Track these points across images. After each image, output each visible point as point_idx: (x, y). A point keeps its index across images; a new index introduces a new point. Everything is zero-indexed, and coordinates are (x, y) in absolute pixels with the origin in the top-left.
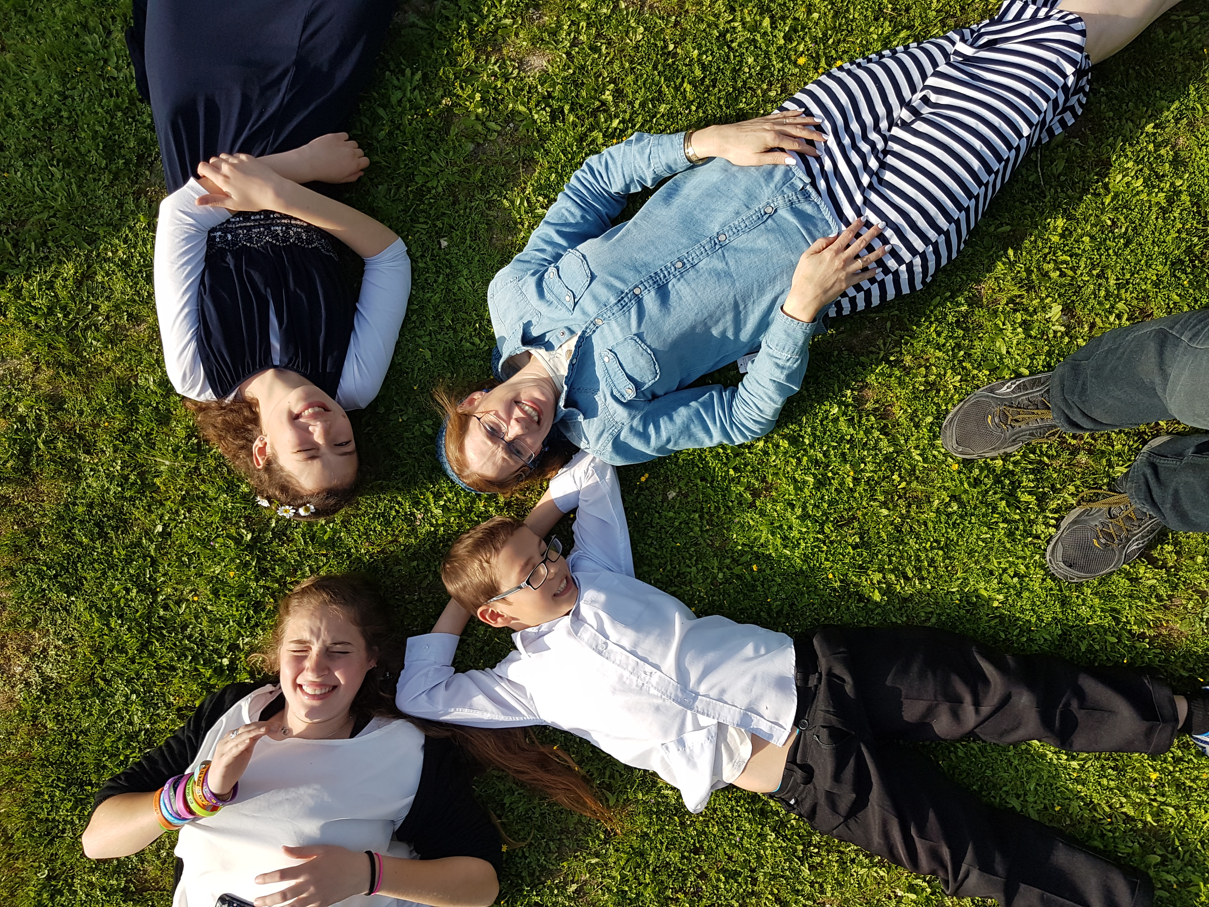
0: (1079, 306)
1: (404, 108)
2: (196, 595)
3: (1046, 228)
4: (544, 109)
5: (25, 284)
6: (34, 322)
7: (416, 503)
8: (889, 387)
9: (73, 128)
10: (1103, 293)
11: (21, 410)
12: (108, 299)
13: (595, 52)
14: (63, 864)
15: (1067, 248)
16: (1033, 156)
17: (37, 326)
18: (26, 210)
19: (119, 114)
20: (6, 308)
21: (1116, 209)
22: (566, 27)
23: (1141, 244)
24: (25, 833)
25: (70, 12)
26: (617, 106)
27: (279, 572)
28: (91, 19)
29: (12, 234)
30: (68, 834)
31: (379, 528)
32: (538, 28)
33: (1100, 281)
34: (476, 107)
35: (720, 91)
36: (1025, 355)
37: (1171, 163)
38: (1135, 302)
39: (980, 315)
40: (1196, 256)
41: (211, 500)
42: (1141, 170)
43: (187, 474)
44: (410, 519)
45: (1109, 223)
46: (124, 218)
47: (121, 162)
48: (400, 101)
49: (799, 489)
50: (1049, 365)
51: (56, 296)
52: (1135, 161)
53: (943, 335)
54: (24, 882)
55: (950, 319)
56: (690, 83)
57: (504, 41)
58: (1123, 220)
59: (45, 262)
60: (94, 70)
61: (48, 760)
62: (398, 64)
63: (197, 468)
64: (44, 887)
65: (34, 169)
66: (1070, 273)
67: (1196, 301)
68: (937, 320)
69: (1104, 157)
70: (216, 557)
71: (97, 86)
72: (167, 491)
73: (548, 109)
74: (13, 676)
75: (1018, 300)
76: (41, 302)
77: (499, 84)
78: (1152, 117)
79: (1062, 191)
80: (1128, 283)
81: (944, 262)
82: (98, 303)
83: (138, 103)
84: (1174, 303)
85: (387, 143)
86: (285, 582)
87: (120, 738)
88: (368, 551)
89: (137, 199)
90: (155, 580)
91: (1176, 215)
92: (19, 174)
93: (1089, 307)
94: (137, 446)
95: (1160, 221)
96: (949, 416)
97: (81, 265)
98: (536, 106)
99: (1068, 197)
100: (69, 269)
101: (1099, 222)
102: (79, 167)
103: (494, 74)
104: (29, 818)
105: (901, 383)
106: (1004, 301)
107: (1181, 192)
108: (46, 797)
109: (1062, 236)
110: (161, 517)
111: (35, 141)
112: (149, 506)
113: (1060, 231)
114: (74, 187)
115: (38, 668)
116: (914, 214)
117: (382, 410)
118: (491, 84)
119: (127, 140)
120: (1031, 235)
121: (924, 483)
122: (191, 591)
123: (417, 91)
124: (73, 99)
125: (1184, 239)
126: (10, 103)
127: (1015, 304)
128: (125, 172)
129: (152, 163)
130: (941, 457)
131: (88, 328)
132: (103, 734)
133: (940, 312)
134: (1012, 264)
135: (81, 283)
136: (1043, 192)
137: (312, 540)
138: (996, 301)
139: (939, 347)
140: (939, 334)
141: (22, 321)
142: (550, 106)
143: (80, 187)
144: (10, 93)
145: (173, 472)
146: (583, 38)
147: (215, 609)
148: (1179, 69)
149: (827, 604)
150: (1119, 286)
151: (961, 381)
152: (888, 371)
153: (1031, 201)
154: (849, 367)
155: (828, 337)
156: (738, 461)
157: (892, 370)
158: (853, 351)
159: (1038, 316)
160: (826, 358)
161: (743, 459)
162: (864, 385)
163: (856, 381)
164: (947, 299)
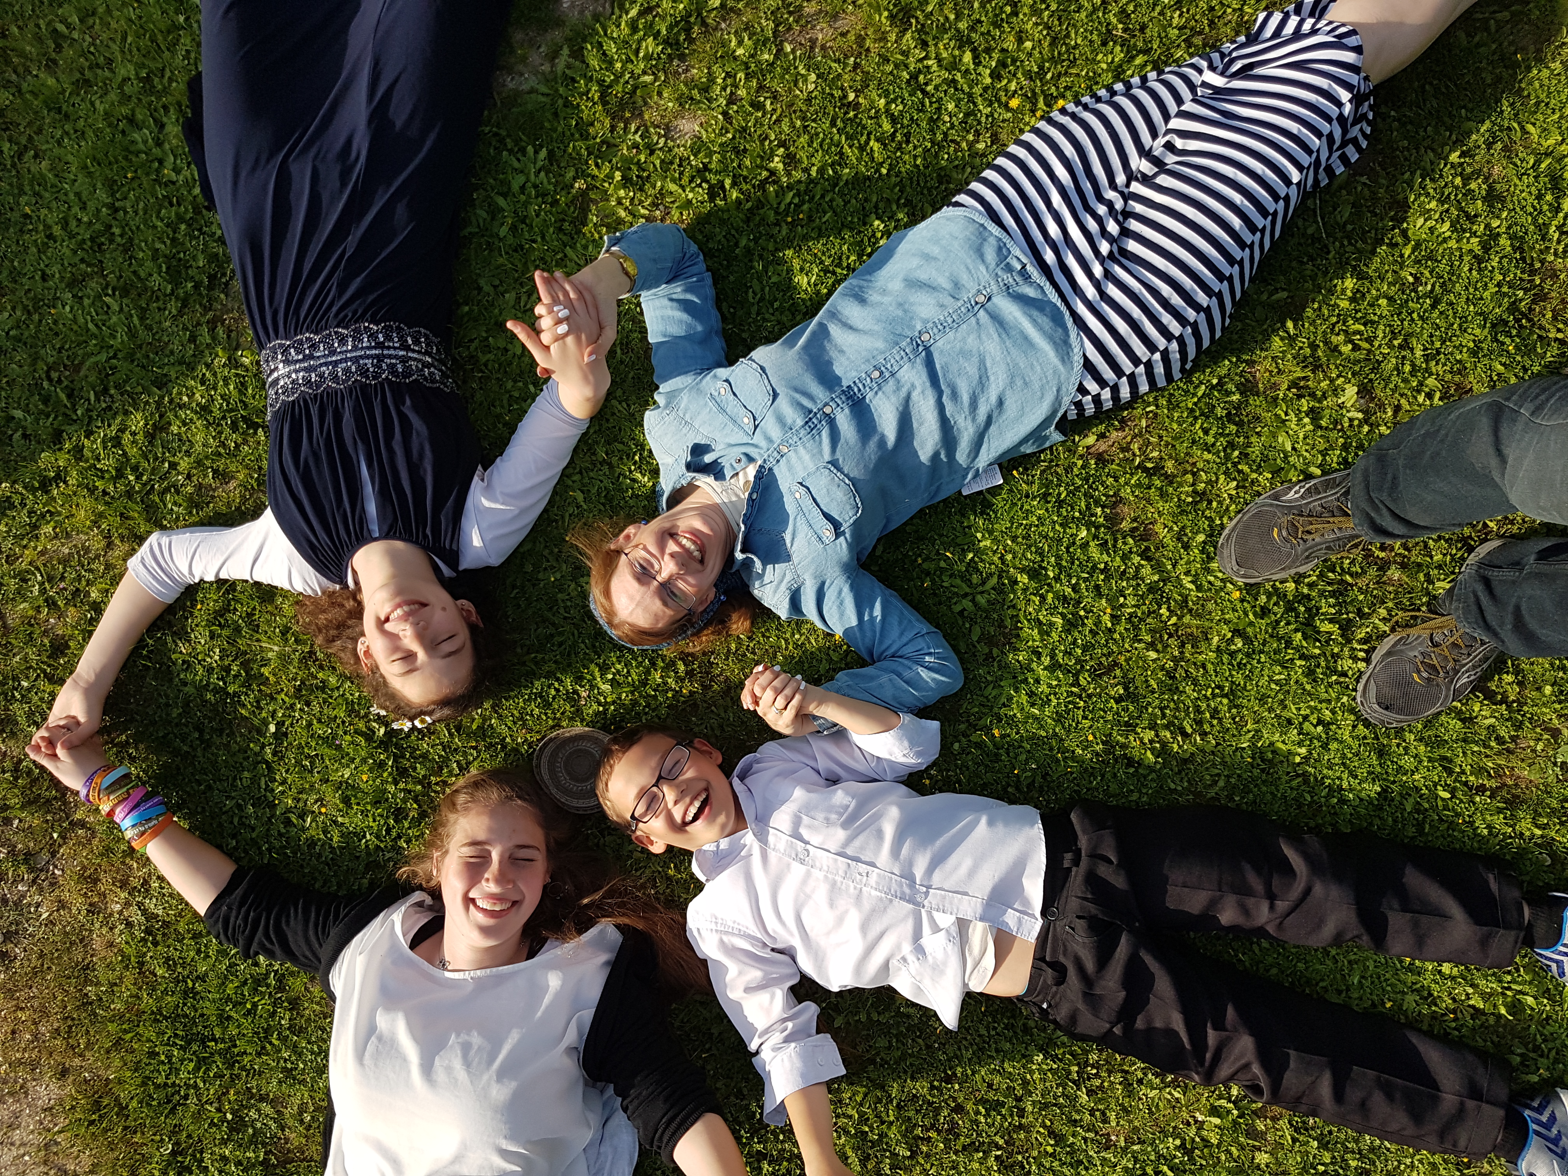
0: (1378, 386)
1: (529, 196)
2: (322, 805)
3: (1331, 291)
4: (700, 186)
5: (86, 442)
6: (101, 488)
7: (579, 679)
9: (128, 248)
10: (1407, 368)
11: (94, 595)
12: (188, 453)
13: (758, 110)
14: (189, 1136)
15: (1359, 315)
16: (1309, 202)
17: (105, 493)
18: (80, 352)
19: (183, 227)
20: (67, 473)
21: (1419, 262)
22: (719, 81)
23: (1452, 304)
24: (141, 1102)
25: (113, 104)
26: (789, 174)
27: (421, 771)
28: (138, 111)
29: (66, 383)
30: (192, 1101)
31: (537, 711)
32: (686, 85)
33: (1403, 353)
34: (617, 189)
35: (915, 147)
36: (1314, 452)
37: (1484, 199)
38: (1449, 377)
39: (1256, 404)
40: (1522, 313)
41: (332, 690)
42: (1447, 211)
43: (300, 661)
44: (572, 698)
45: (1411, 279)
46: (198, 354)
47: (190, 285)
48: (523, 188)
49: (1045, 634)
50: (1345, 463)
51: (125, 454)
52: (1439, 200)
53: (1212, 432)
54: (146, 1159)
55: (1219, 412)
56: (877, 140)
57: (646, 103)
58: (1428, 275)
59: (108, 414)
60: (148, 174)
61: (161, 1014)
62: (517, 141)
63: (312, 653)
64: (169, 1164)
65: (86, 302)
66: (1366, 345)
67: (1525, 370)
68: (1202, 414)
69: (1401, 196)
70: (342, 757)
71: (154, 194)
72: (278, 683)
73: (705, 185)
74: (111, 915)
75: (1302, 383)
76: (107, 463)
77: (642, 158)
78: (1458, 142)
79: (1350, 244)
80: (1438, 353)
81: (1206, 343)
82: (176, 459)
83: (204, 212)
84: (1498, 375)
85: (511, 240)
86: (429, 783)
87: (245, 983)
88: (526, 740)
89: (212, 330)
90: (273, 790)
91: (1495, 264)
92: (68, 308)
93: (1392, 386)
94: (238, 630)
95: (1474, 273)
96: (1226, 532)
97: (152, 414)
98: (691, 182)
99: (1360, 251)
100: (137, 421)
101: (1398, 280)
102: (139, 295)
103: (636, 146)
104: (144, 1084)
105: (1163, 494)
106: (1285, 386)
107: (1498, 234)
108: (163, 1058)
109: (1352, 300)
110: (274, 714)
111: (83, 266)
112: (258, 702)
113: (1349, 294)
114: (135, 319)
115: (139, 905)
116: (1166, 290)
117: (529, 568)
118: (632, 159)
119: (194, 258)
120: (1313, 301)
121: (1199, 616)
122: (316, 802)
123: (542, 174)
124: (126, 213)
125: (1505, 294)
126: (49, 221)
127: (1299, 389)
128: (195, 297)
129: (227, 284)
130: (1219, 583)
131: (167, 490)
132: (224, 980)
133: (1207, 404)
134: (1292, 339)
135: (153, 436)
136: (1326, 246)
137: (458, 731)
138: (1275, 387)
139: (1208, 448)
140: (1206, 432)
141: (87, 487)
142: (707, 182)
143: (142, 319)
144: (50, 209)
145: (284, 659)
146: (742, 92)
147: (347, 820)
148: (1489, 81)
149: (1087, 771)
150: (1427, 358)
151: (1237, 487)
152: (1147, 481)
153: (1312, 259)
154: (1097, 479)
155: (1069, 443)
156: (967, 603)
157: (1150, 479)
158: (1102, 459)
159: (1329, 402)
160: (1068, 469)
161: (973, 601)
162: (1118, 501)
163: (1107, 496)
164: (1213, 387)
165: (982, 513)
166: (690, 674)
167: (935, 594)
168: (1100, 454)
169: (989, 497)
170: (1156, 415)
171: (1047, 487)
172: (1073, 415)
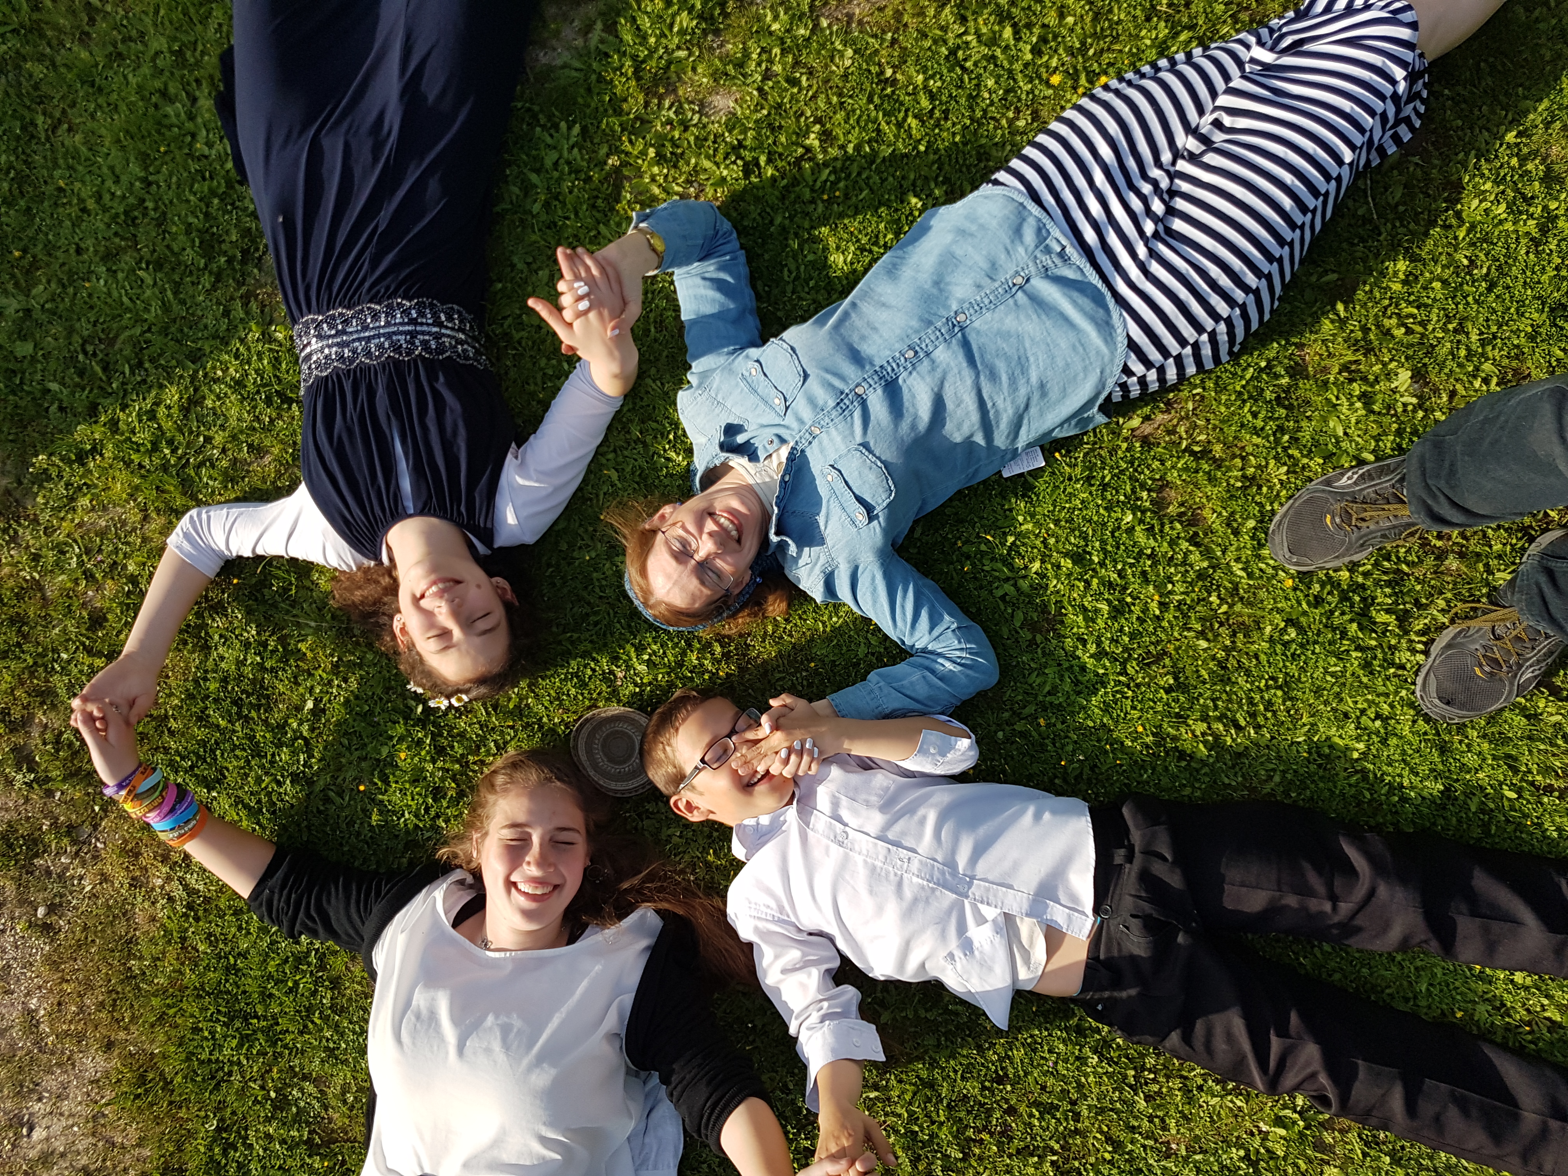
0: (1433, 370)
1: (562, 172)
2: (361, 783)
3: (1383, 273)
4: (735, 162)
5: (122, 415)
6: (137, 461)
7: (615, 659)
8: (1196, 485)
9: (161, 222)
10: (1463, 352)
11: (132, 568)
12: (223, 427)
13: (794, 86)
14: (234, 1113)
15: (1412, 298)
16: (1360, 183)
17: (141, 466)
18: (115, 326)
19: (216, 201)
20: (103, 446)
21: (1473, 244)
22: (755, 56)
23: (1508, 287)
25: (145, 77)
26: (825, 151)
27: (459, 749)
28: (170, 84)
29: (100, 356)
30: (236, 1078)
31: (573, 691)
32: (721, 60)
33: (1459, 337)
34: (650, 165)
35: (954, 125)
36: (1367, 437)
37: (1542, 181)
38: (1506, 362)
39: (1306, 388)
42: (1503, 192)
43: (337, 637)
44: (609, 678)
45: (1466, 262)
46: (232, 329)
47: (223, 259)
48: (555, 164)
49: (1090, 621)
51: (160, 428)
52: (1494, 181)
53: (1261, 416)
54: (191, 1134)
55: (1268, 395)
56: (915, 117)
57: (680, 79)
58: (1483, 258)
59: (143, 387)
60: (180, 148)
61: (204, 990)
62: (550, 117)
63: (349, 629)
64: (214, 1140)
65: (120, 275)
66: (1419, 329)
68: (1251, 397)
69: (1455, 177)
70: (381, 735)
71: (187, 169)
72: (315, 658)
73: (739, 162)
74: (153, 889)
75: (1353, 367)
76: (143, 437)
77: (677, 134)
78: (1513, 123)
79: (1402, 225)
80: (1495, 338)
81: (1255, 325)
82: (211, 433)
83: (237, 186)
84: (1558, 360)
85: (544, 217)
86: (467, 762)
87: (286, 961)
88: (563, 720)
89: (246, 304)
90: (311, 767)
91: (1553, 247)
92: (102, 282)
93: (1446, 371)
94: (274, 605)
95: (1532, 256)
96: (1277, 518)
97: (186, 388)
98: (725, 159)
99: (1412, 233)
100: (172, 395)
101: (1452, 263)
102: (173, 269)
103: (670, 122)
104: (188, 1059)
105: (1211, 479)
106: (1336, 370)
107: (1556, 217)
108: (206, 1034)
109: (1405, 282)
110: (311, 691)
111: (117, 240)
112: (295, 678)
113: (1402, 276)
114: (169, 294)
115: (181, 879)
116: (1214, 271)
117: (564, 547)
118: (666, 135)
119: (227, 233)
120: (1365, 283)
121: (1251, 605)
122: (354, 779)
123: (576, 150)
124: (159, 186)
125: (1564, 278)
126: (83, 195)
127: (1350, 372)
128: (229, 272)
129: (260, 259)
130: (1270, 571)
131: (202, 464)
132: (265, 958)
133: (1256, 387)
134: (1342, 322)
135: (188, 410)
136: (1377, 228)
137: (495, 710)
138: (1325, 370)
139: (1257, 432)
140: (1255, 415)
141: (123, 460)
142: (742, 159)
143: (176, 293)
145: (321, 635)
146: (777, 68)
147: (385, 799)
148: (1548, 57)
149: (1138, 765)
150: (1483, 343)
151: (1288, 473)
152: (1194, 465)
153: (1363, 240)
154: (1142, 462)
155: (1113, 426)
156: (1008, 588)
157: (1198, 464)
158: (1147, 442)
159: (1382, 386)
160: (1113, 452)
161: (1015, 585)
162: (1164, 485)
163: (1154, 480)
164: (1262, 370)
165: (1023, 496)
166: (726, 656)
167: (975, 578)
168: (1146, 437)
169: (1030, 479)
170: (1203, 398)
171: (1091, 470)
172: (1117, 396)
